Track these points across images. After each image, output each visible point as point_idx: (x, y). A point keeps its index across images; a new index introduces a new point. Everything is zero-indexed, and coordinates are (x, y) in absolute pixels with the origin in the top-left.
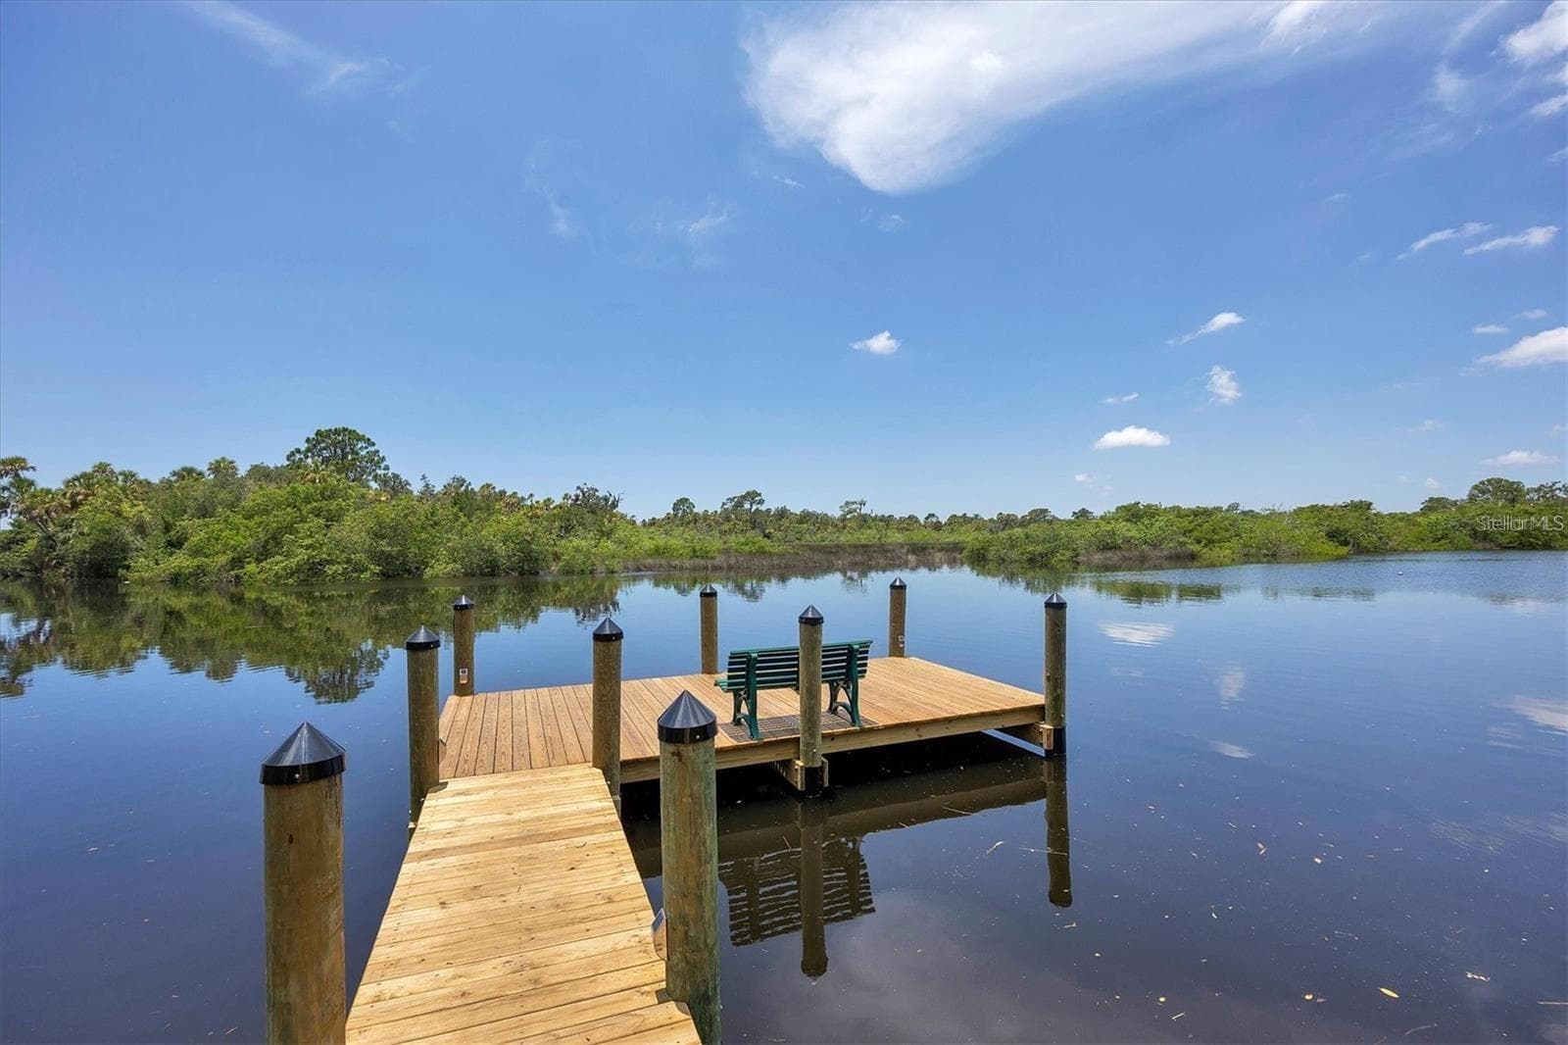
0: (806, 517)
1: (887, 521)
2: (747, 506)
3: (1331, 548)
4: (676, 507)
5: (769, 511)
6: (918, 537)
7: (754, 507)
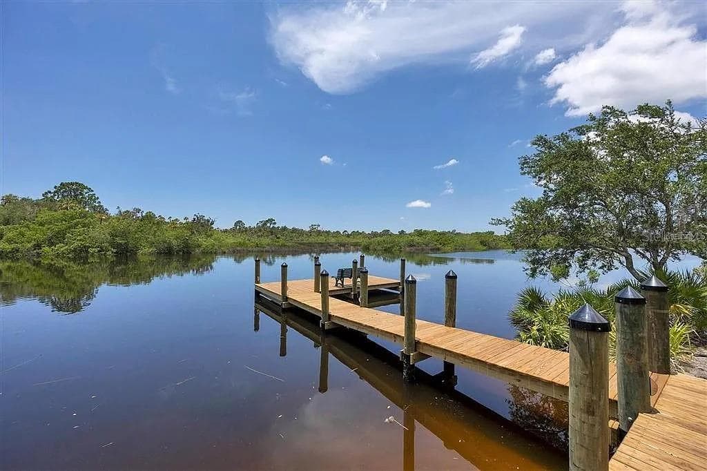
0: (294, 230)
1: (328, 233)
2: (268, 225)
3: (481, 247)
4: (236, 224)
5: (279, 227)
6: (340, 240)
7: (271, 226)
